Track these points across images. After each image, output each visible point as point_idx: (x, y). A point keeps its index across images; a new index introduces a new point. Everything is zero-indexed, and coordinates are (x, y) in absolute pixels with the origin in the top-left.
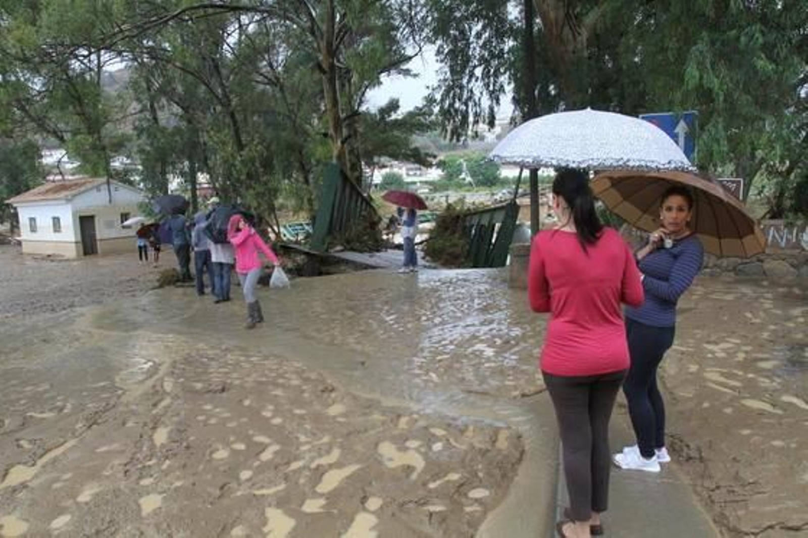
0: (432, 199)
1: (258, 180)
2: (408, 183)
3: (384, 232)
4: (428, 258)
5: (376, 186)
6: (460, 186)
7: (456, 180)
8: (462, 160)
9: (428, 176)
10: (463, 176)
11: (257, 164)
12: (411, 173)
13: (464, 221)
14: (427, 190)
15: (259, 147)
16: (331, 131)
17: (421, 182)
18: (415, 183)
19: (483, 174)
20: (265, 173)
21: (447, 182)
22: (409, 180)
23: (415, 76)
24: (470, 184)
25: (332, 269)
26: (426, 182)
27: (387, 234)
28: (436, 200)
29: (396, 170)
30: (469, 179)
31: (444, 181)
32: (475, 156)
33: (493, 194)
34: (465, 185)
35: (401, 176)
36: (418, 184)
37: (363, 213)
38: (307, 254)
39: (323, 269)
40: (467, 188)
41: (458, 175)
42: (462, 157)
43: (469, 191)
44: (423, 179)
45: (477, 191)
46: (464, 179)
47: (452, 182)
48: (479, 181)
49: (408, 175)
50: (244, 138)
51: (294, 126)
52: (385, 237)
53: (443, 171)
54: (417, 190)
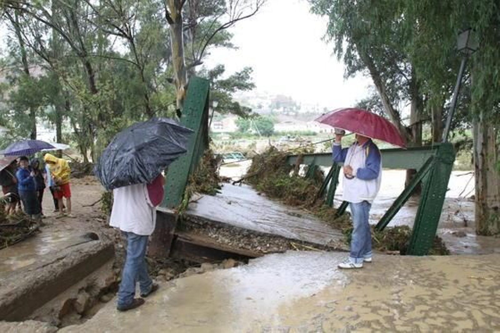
0: (234, 144)
1: (108, 121)
2: (215, 133)
6: (249, 136)
7: (247, 132)
8: (249, 120)
9: (228, 129)
10: (250, 129)
11: (108, 107)
14: (228, 138)
15: (111, 92)
16: (176, 77)
17: (224, 132)
18: (219, 133)
19: (264, 129)
20: (115, 115)
21: (241, 133)
23: (237, 48)
24: (256, 134)
25: (195, 238)
26: (227, 133)
28: (236, 145)
30: (254, 131)
31: (239, 132)
34: (252, 135)
36: (223, 134)
39: (183, 237)
40: (254, 137)
41: (247, 129)
43: (257, 139)
44: (225, 130)
45: (262, 139)
46: (251, 131)
47: (244, 133)
50: (97, 83)
51: (142, 73)
53: (237, 126)
54: (221, 138)
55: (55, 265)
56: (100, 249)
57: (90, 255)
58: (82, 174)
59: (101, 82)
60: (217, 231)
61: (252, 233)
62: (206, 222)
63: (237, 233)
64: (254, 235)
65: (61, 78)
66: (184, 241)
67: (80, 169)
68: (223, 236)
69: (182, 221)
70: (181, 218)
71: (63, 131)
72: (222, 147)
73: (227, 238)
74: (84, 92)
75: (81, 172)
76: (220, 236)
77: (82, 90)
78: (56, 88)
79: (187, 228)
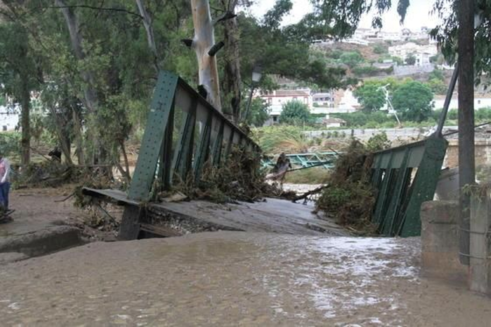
2: (314, 116)
3: (269, 175)
4: (321, 213)
5: (275, 117)
6: (381, 120)
7: (377, 113)
8: (384, 88)
9: (341, 107)
10: (385, 107)
12: (320, 103)
13: (372, 162)
14: (338, 125)
17: (330, 114)
18: (323, 115)
19: (410, 106)
20: (112, 92)
21: (365, 115)
22: (317, 111)
24: (393, 118)
25: (157, 228)
26: (338, 115)
27: (274, 179)
29: (301, 99)
30: (392, 112)
31: (361, 113)
32: (402, 83)
33: (422, 131)
34: (387, 119)
35: (306, 106)
36: (328, 117)
37: (234, 149)
38: (121, 203)
39: (145, 227)
40: (390, 123)
41: (378, 107)
42: (383, 84)
43: (392, 126)
44: (335, 111)
45: (401, 127)
46: (387, 111)
47: (371, 115)
48: (404, 114)
49: (316, 105)
52: (270, 182)
53: (359, 101)
54: (325, 124)
55: (27, 236)
56: (66, 231)
57: (57, 234)
58: (60, 181)
59: (89, 42)
60: (179, 222)
61: (213, 226)
62: (168, 213)
63: (198, 225)
64: (215, 228)
65: (30, 36)
66: (147, 230)
67: (57, 174)
68: (185, 228)
69: (147, 211)
70: (145, 209)
71: (32, 112)
72: (319, 143)
73: (188, 230)
74: (64, 57)
75: (58, 179)
76: (182, 228)
77: (61, 55)
78: (22, 48)
79: (153, 221)
